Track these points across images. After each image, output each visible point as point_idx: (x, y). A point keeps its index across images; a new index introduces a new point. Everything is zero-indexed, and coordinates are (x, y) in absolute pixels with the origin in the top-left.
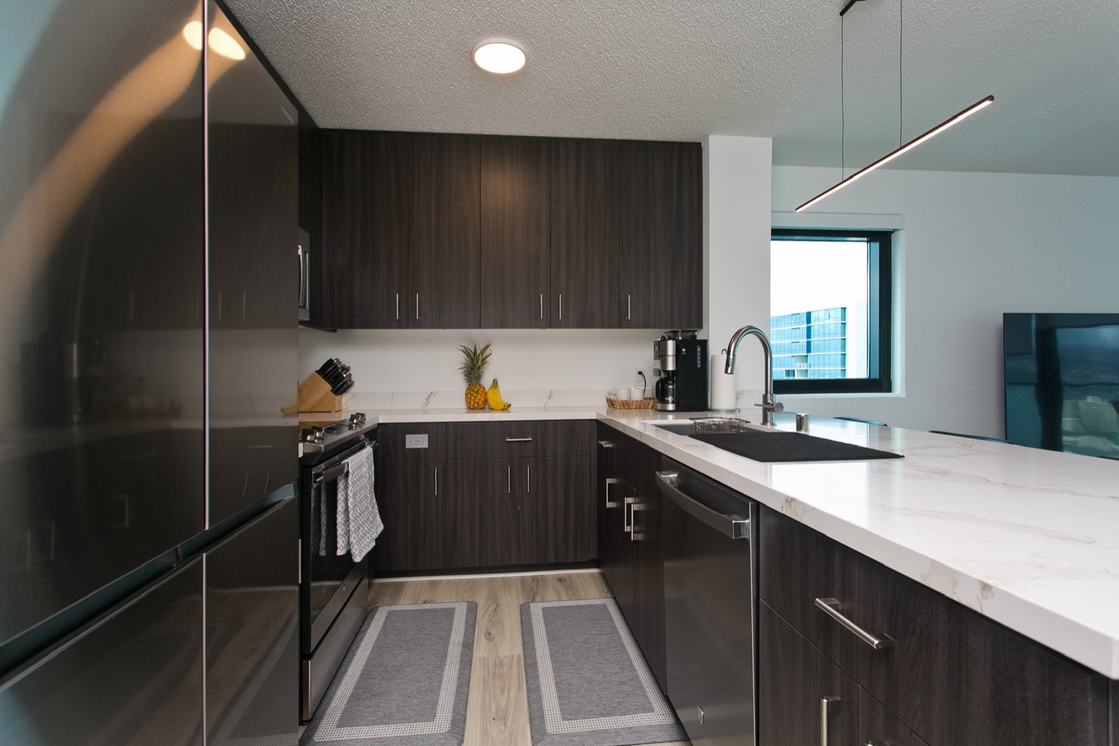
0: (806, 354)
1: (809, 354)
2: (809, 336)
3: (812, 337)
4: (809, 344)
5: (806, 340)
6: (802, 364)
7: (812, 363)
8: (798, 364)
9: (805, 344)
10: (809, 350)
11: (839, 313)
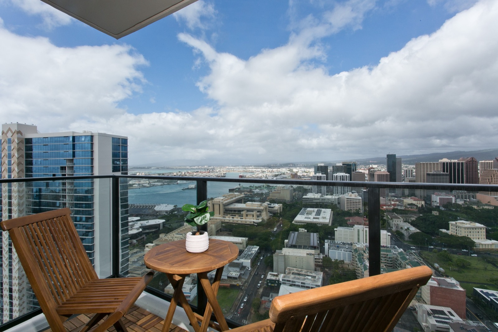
0: (72, 158)
1: (74, 158)
2: (74, 148)
3: (76, 149)
4: (74, 153)
5: (72, 151)
6: (70, 164)
7: (76, 163)
8: (68, 164)
9: (72, 153)
10: (74, 156)
11: (89, 138)
